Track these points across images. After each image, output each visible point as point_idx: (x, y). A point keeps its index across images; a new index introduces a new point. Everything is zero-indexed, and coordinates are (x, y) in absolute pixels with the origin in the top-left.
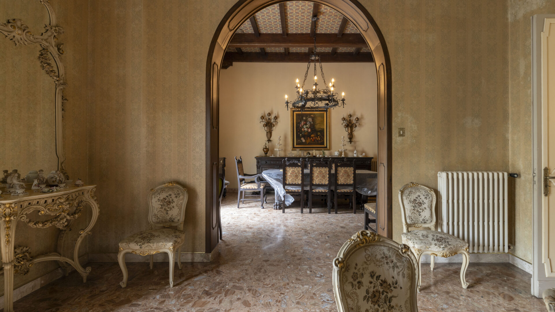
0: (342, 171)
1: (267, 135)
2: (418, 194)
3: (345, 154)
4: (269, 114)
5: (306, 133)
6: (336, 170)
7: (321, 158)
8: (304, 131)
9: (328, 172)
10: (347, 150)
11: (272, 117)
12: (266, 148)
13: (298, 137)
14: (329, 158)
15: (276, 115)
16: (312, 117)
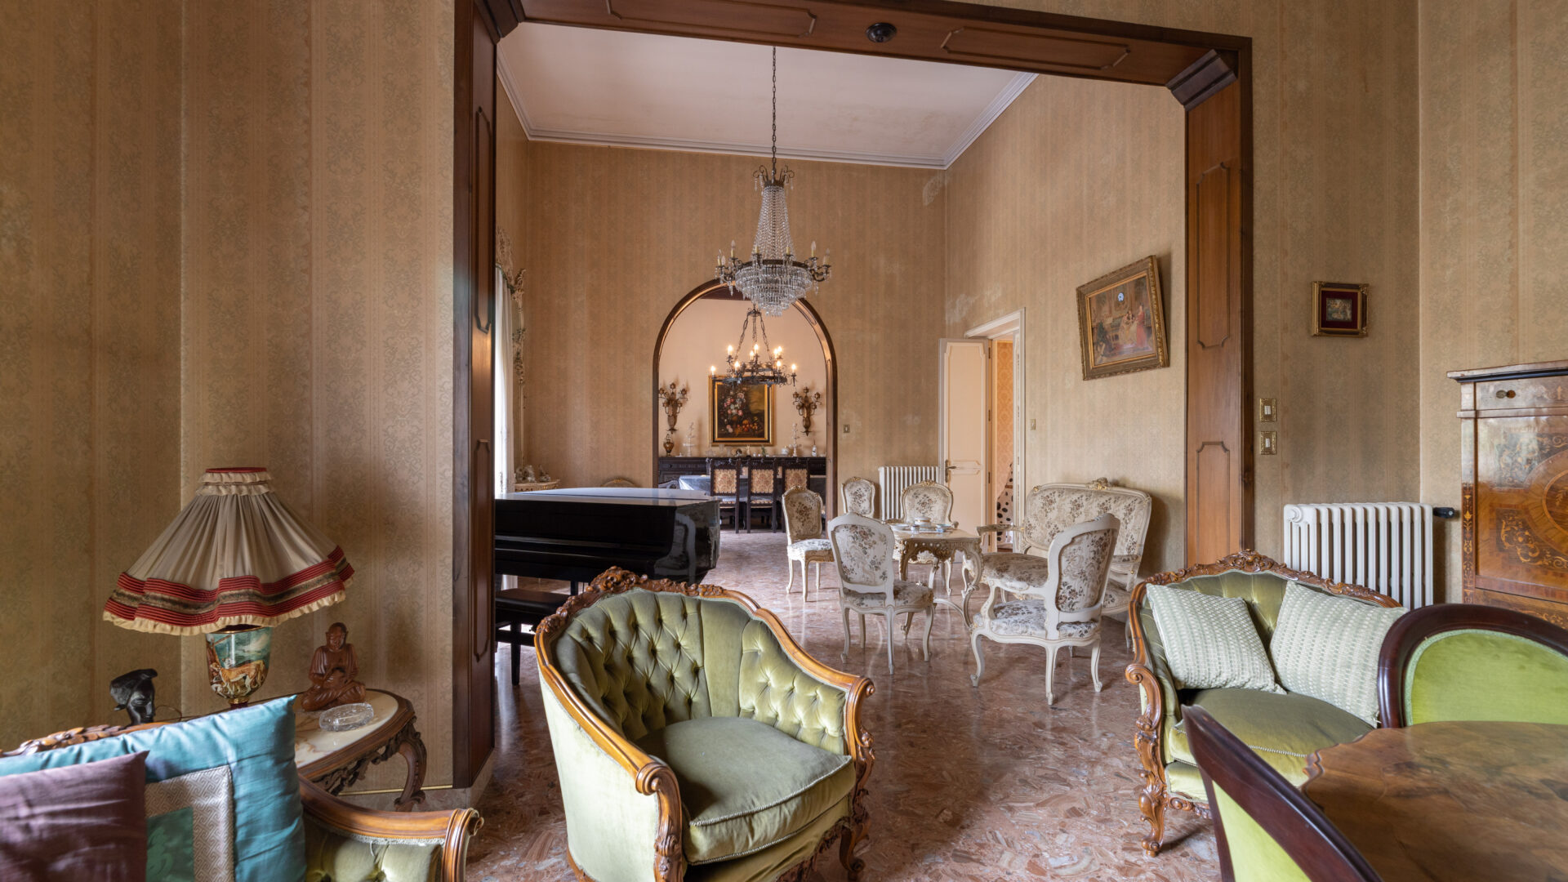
0: (792, 475)
1: (669, 420)
2: (860, 487)
3: (799, 451)
4: (674, 386)
5: (735, 418)
6: (784, 474)
7: (760, 458)
8: (732, 414)
9: (772, 477)
10: (800, 445)
11: (678, 389)
12: (669, 443)
13: (722, 425)
14: (772, 459)
15: (685, 387)
16: (744, 391)
